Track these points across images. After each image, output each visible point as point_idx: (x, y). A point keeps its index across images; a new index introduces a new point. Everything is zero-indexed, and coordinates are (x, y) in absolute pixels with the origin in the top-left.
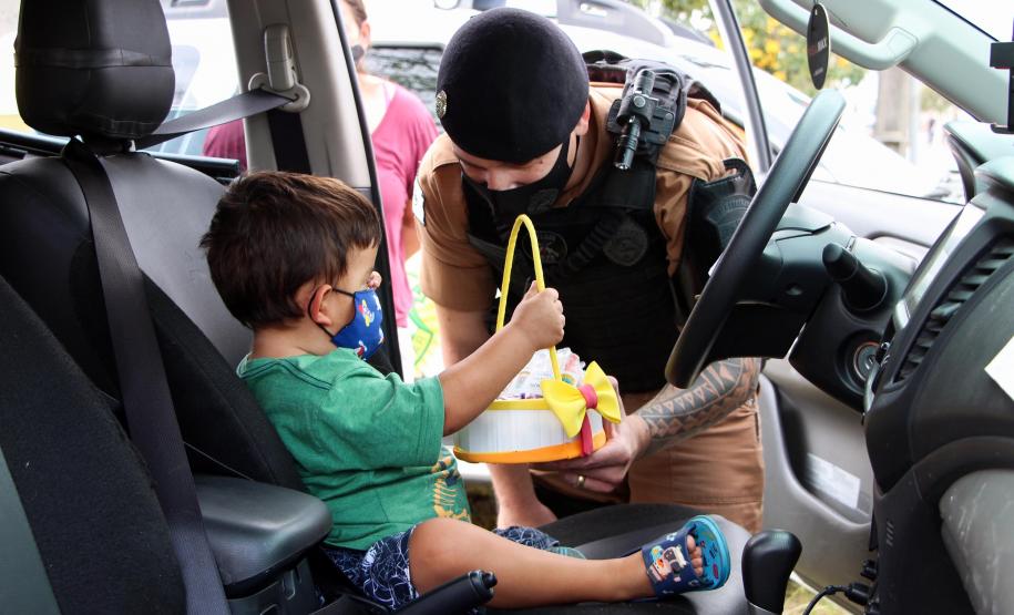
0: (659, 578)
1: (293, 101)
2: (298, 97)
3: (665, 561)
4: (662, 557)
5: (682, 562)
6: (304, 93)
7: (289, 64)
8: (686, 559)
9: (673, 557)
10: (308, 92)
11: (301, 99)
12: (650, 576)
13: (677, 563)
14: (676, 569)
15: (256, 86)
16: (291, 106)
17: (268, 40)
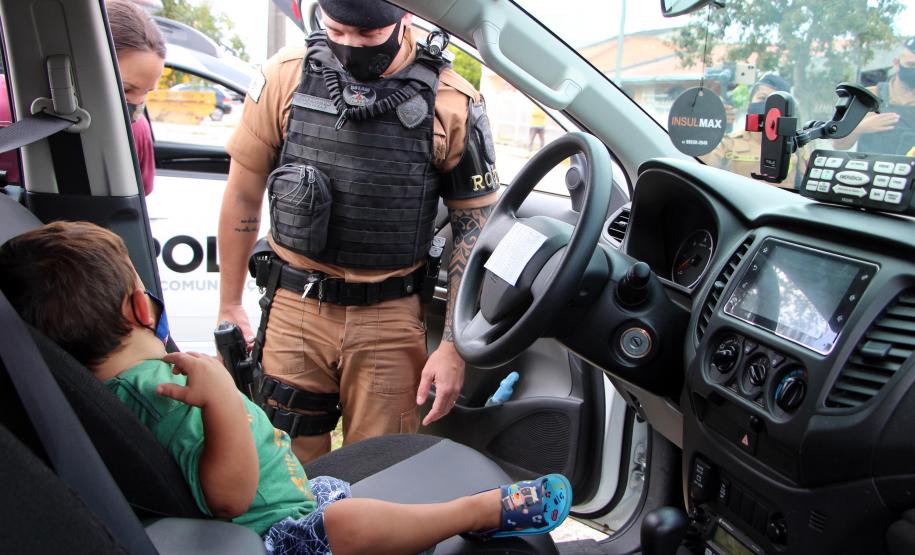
0: (512, 507)
1: (76, 123)
2: (80, 120)
3: (521, 496)
4: (519, 492)
5: (535, 499)
6: (86, 115)
7: (72, 90)
8: (539, 496)
9: (529, 493)
10: (89, 115)
11: (83, 121)
12: (504, 505)
13: (531, 499)
14: (528, 503)
15: (39, 110)
16: (74, 127)
17: (52, 69)
